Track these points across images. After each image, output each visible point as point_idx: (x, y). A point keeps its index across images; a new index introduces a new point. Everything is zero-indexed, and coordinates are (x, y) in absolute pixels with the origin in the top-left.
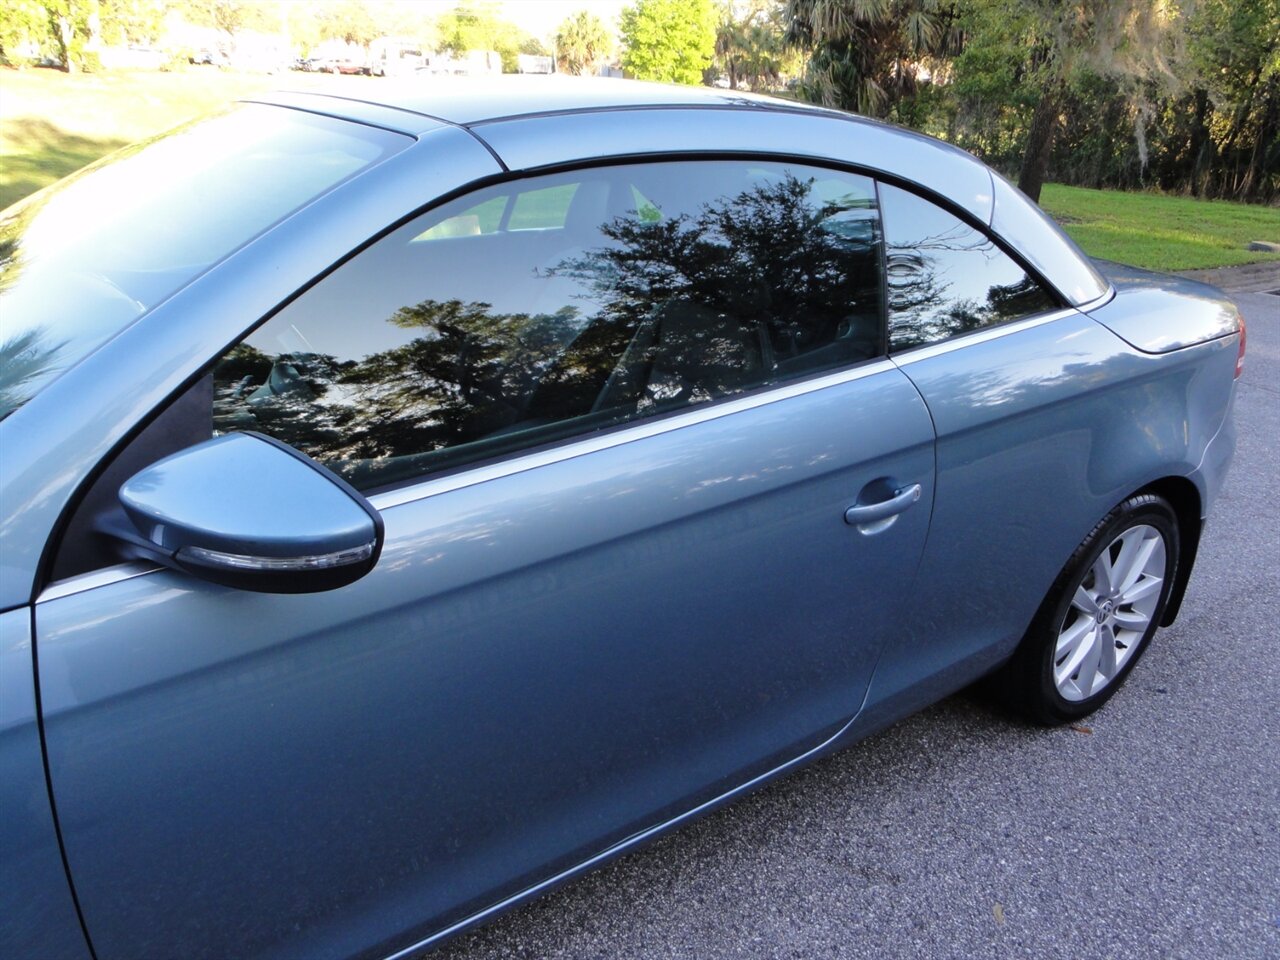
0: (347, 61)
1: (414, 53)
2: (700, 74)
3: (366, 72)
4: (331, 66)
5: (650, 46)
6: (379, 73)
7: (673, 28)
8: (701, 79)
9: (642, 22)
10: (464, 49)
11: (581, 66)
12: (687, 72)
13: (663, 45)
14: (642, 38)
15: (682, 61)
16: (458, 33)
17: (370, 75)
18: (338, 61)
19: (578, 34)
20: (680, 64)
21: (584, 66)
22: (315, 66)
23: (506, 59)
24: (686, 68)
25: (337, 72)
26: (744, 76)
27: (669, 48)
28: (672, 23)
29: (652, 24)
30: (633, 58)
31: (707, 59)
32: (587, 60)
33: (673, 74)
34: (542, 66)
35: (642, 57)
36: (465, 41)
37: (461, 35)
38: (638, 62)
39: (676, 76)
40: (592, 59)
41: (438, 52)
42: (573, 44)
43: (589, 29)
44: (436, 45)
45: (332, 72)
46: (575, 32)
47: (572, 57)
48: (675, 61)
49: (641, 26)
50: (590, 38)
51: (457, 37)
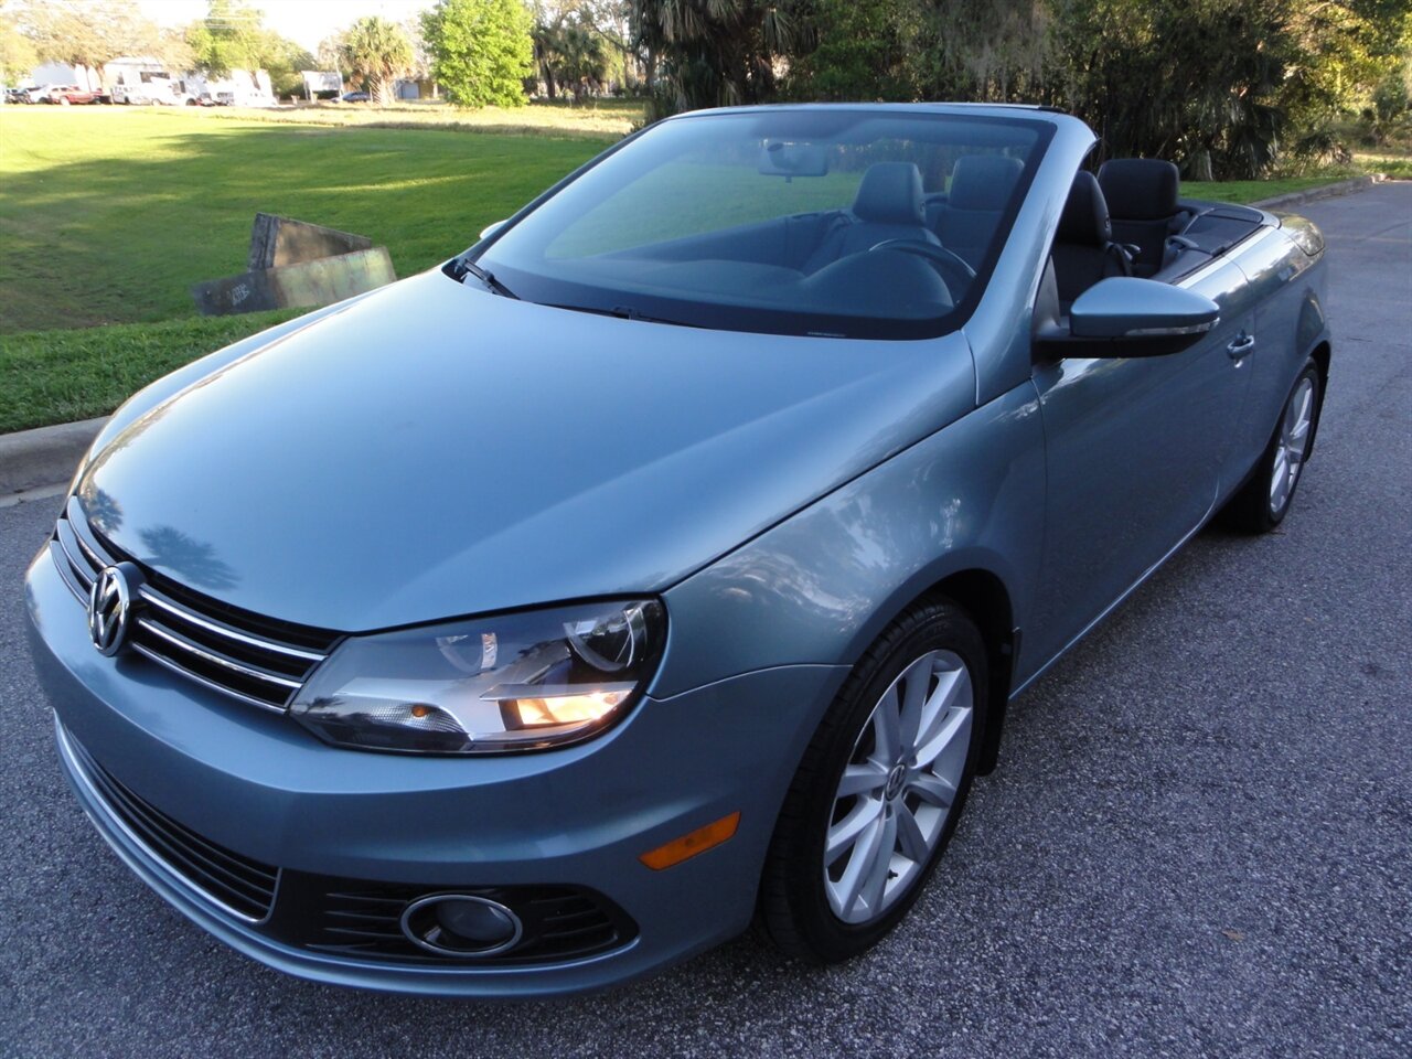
0: (77, 89)
1: (160, 75)
2: (520, 83)
3: (105, 100)
4: (56, 96)
5: (460, 54)
6: (123, 101)
7: (484, 33)
8: (522, 89)
9: (448, 28)
10: (224, 68)
11: (379, 81)
12: (506, 82)
13: (477, 52)
14: (451, 46)
15: (499, 70)
16: (214, 49)
17: (110, 103)
18: (64, 89)
19: (369, 45)
20: (497, 73)
21: (382, 81)
22: (35, 96)
23: (276, 77)
24: (504, 77)
25: (65, 102)
26: (566, 83)
27: (483, 55)
28: (481, 27)
29: (460, 31)
30: (444, 70)
31: (526, 66)
32: (384, 74)
33: (491, 84)
34: (331, 83)
35: (453, 68)
36: (224, 58)
37: (219, 52)
38: (450, 73)
39: (495, 87)
40: (391, 73)
41: (191, 73)
42: (366, 57)
43: (383, 37)
44: (189, 65)
45: (59, 103)
46: (367, 42)
47: (367, 71)
48: (491, 70)
49: (447, 33)
50: (385, 48)
51: (214, 54)
